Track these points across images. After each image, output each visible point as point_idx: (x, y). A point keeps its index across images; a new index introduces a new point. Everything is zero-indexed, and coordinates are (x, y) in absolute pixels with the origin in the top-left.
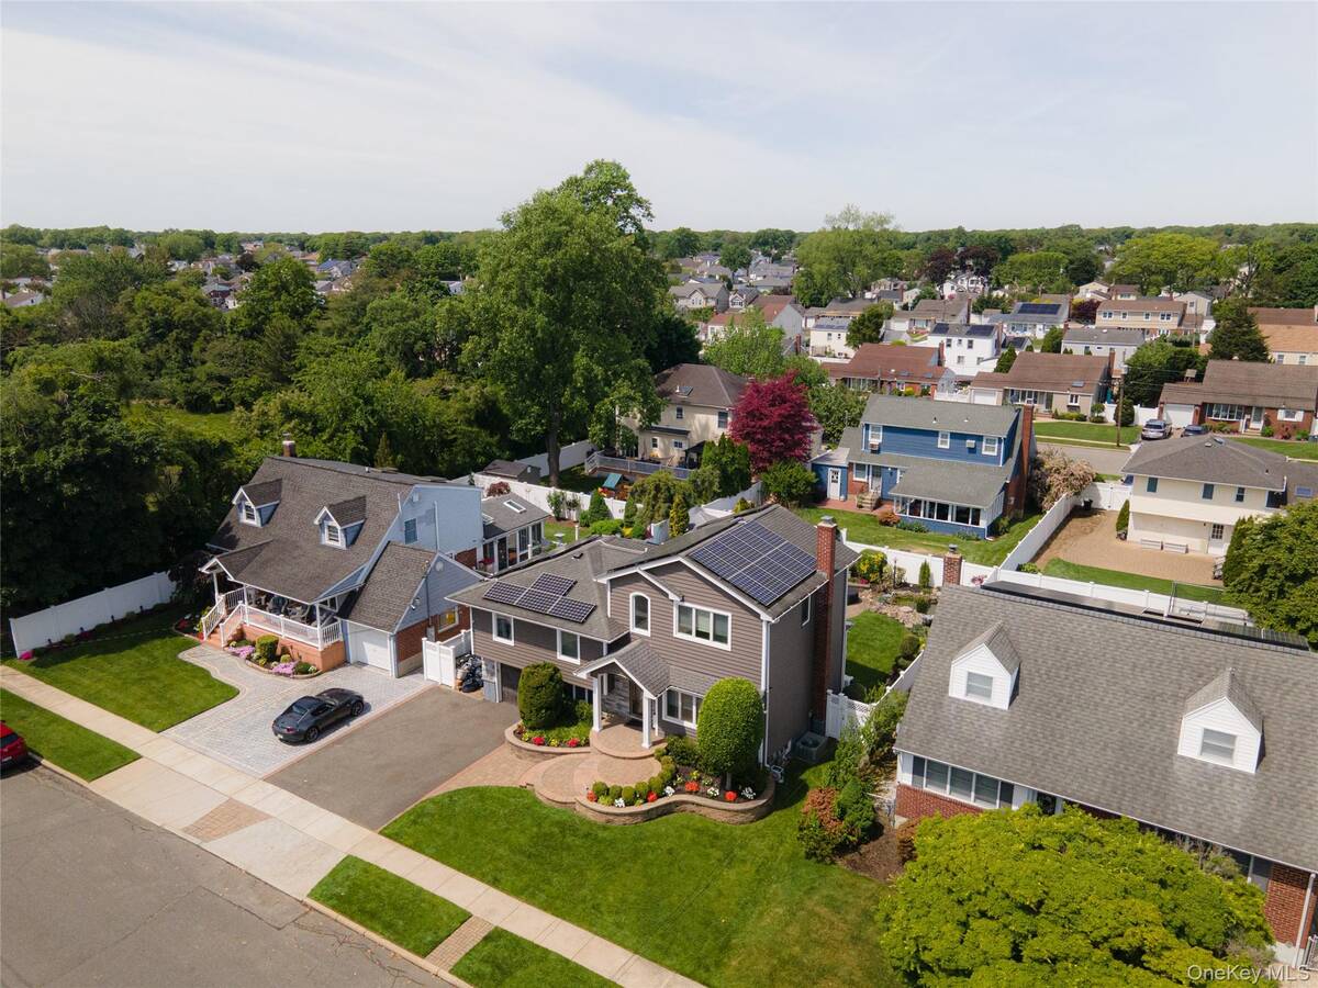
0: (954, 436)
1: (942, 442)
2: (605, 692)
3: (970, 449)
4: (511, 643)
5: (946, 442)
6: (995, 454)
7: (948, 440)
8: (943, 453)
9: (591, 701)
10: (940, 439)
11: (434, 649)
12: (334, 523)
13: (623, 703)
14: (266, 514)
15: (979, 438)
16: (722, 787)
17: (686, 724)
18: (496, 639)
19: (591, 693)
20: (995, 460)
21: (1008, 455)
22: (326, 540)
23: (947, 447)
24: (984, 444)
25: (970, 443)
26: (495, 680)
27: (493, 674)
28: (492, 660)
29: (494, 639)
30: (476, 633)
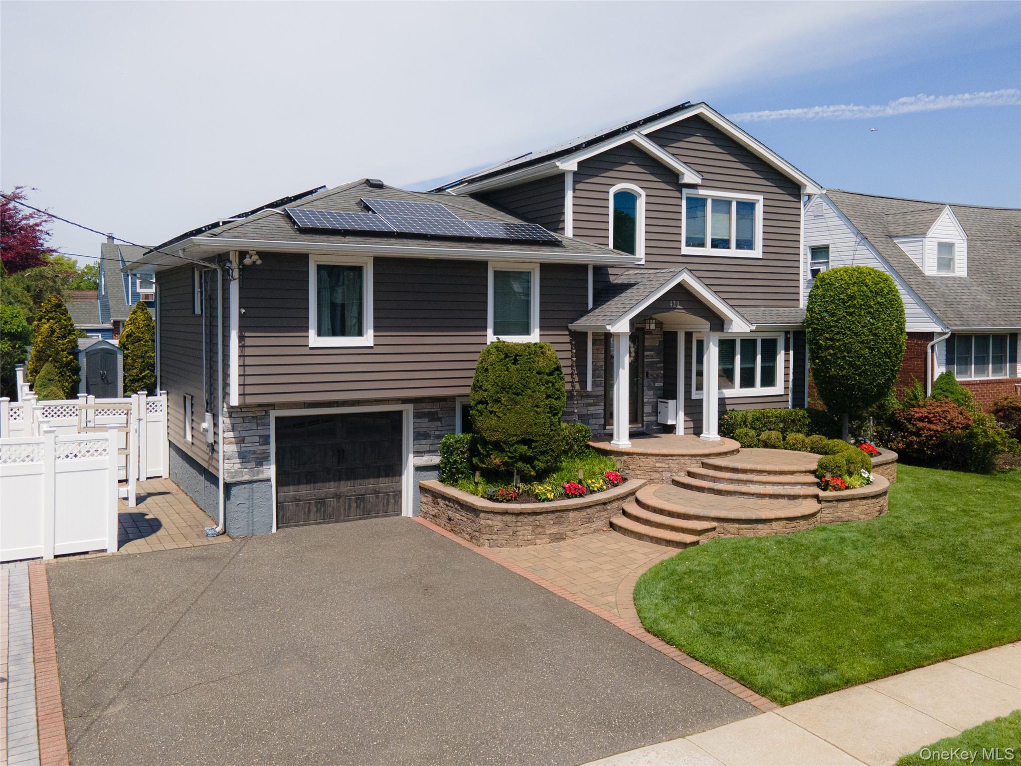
4: (364, 341)
13: (592, 410)
18: (314, 340)
26: (271, 471)
27: (261, 460)
28: (260, 405)
29: (312, 344)
30: (248, 342)
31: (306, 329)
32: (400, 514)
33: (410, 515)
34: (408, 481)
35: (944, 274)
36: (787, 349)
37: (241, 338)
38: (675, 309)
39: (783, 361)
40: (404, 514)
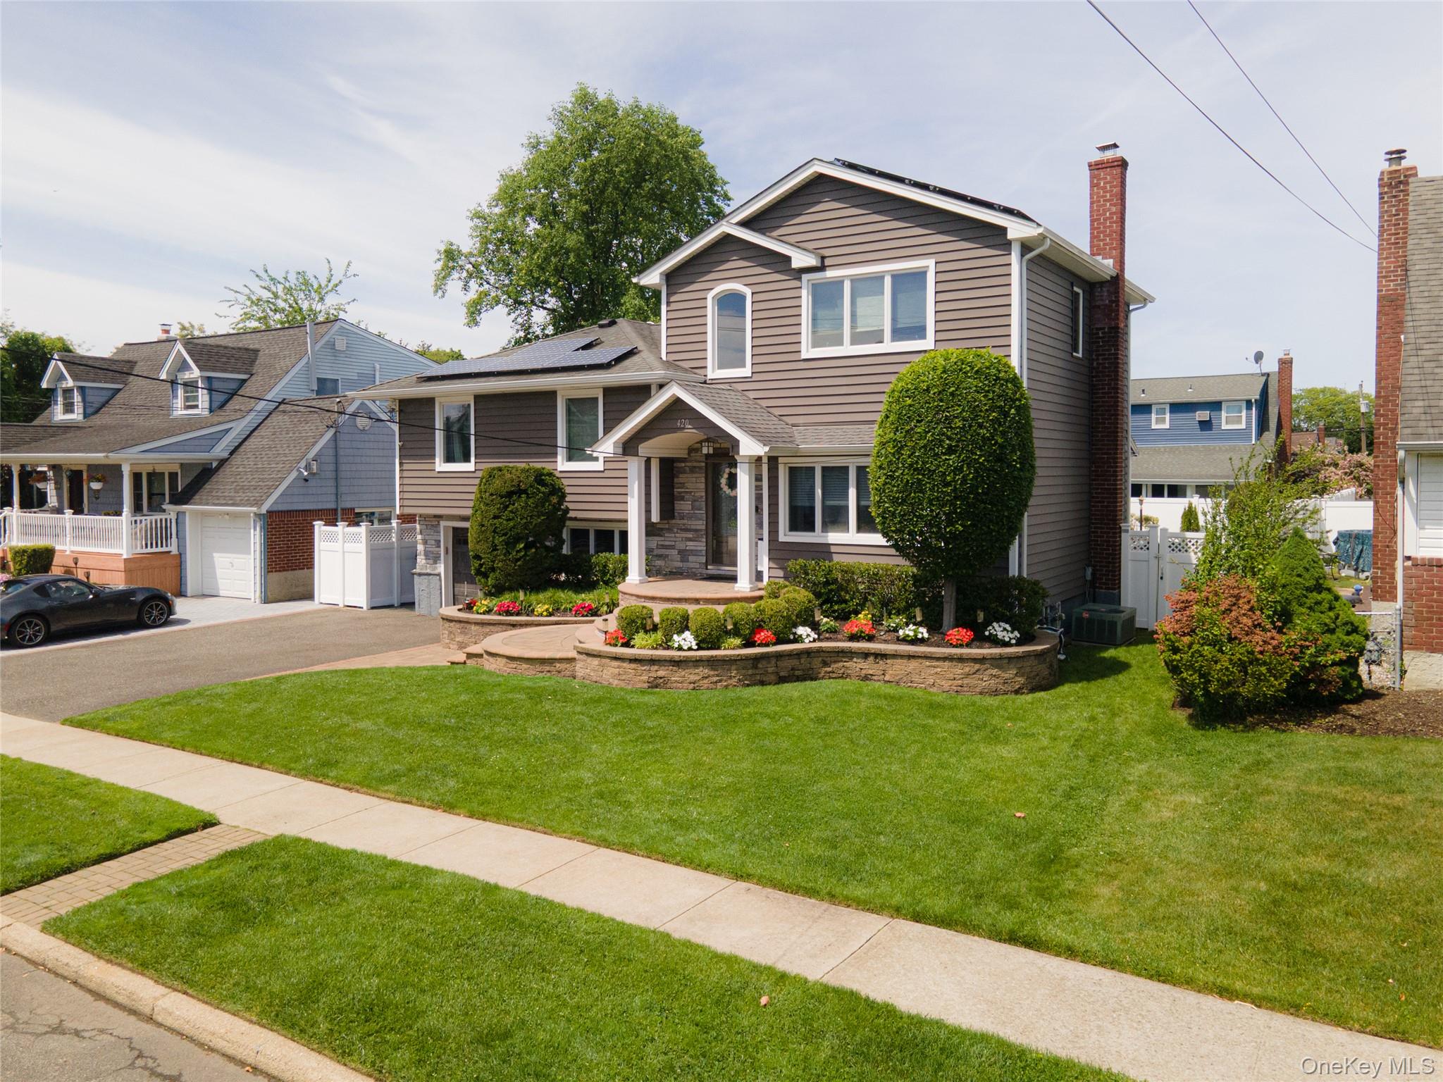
0: (1176, 408)
1: (1158, 421)
2: (655, 518)
3: (1201, 422)
4: (469, 466)
5: (1163, 421)
6: (1243, 426)
7: (1167, 416)
8: (1161, 435)
9: (624, 549)
10: (1154, 416)
11: (332, 538)
12: (195, 373)
13: (691, 545)
14: (96, 400)
15: (1216, 406)
16: (934, 625)
17: (834, 537)
18: (441, 466)
19: (624, 535)
20: (1241, 435)
21: (1263, 426)
22: (179, 409)
23: (1167, 426)
24: (1224, 414)
25: (1203, 415)
26: (441, 568)
27: (436, 559)
28: (435, 516)
29: (438, 469)
30: (406, 467)
31: (433, 456)
37: (401, 464)
38: (684, 428)
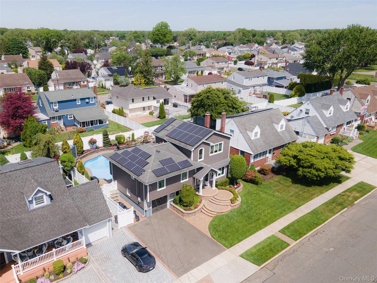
4: (164, 188)
6: (94, 102)
7: (80, 101)
8: (79, 106)
10: (77, 101)
18: (159, 190)
22: (33, 207)
24: (90, 100)
25: (87, 100)
27: (150, 206)
32: (167, 207)
33: (169, 208)
34: (168, 203)
35: (256, 138)
36: (226, 168)
39: (225, 170)
40: (168, 207)
